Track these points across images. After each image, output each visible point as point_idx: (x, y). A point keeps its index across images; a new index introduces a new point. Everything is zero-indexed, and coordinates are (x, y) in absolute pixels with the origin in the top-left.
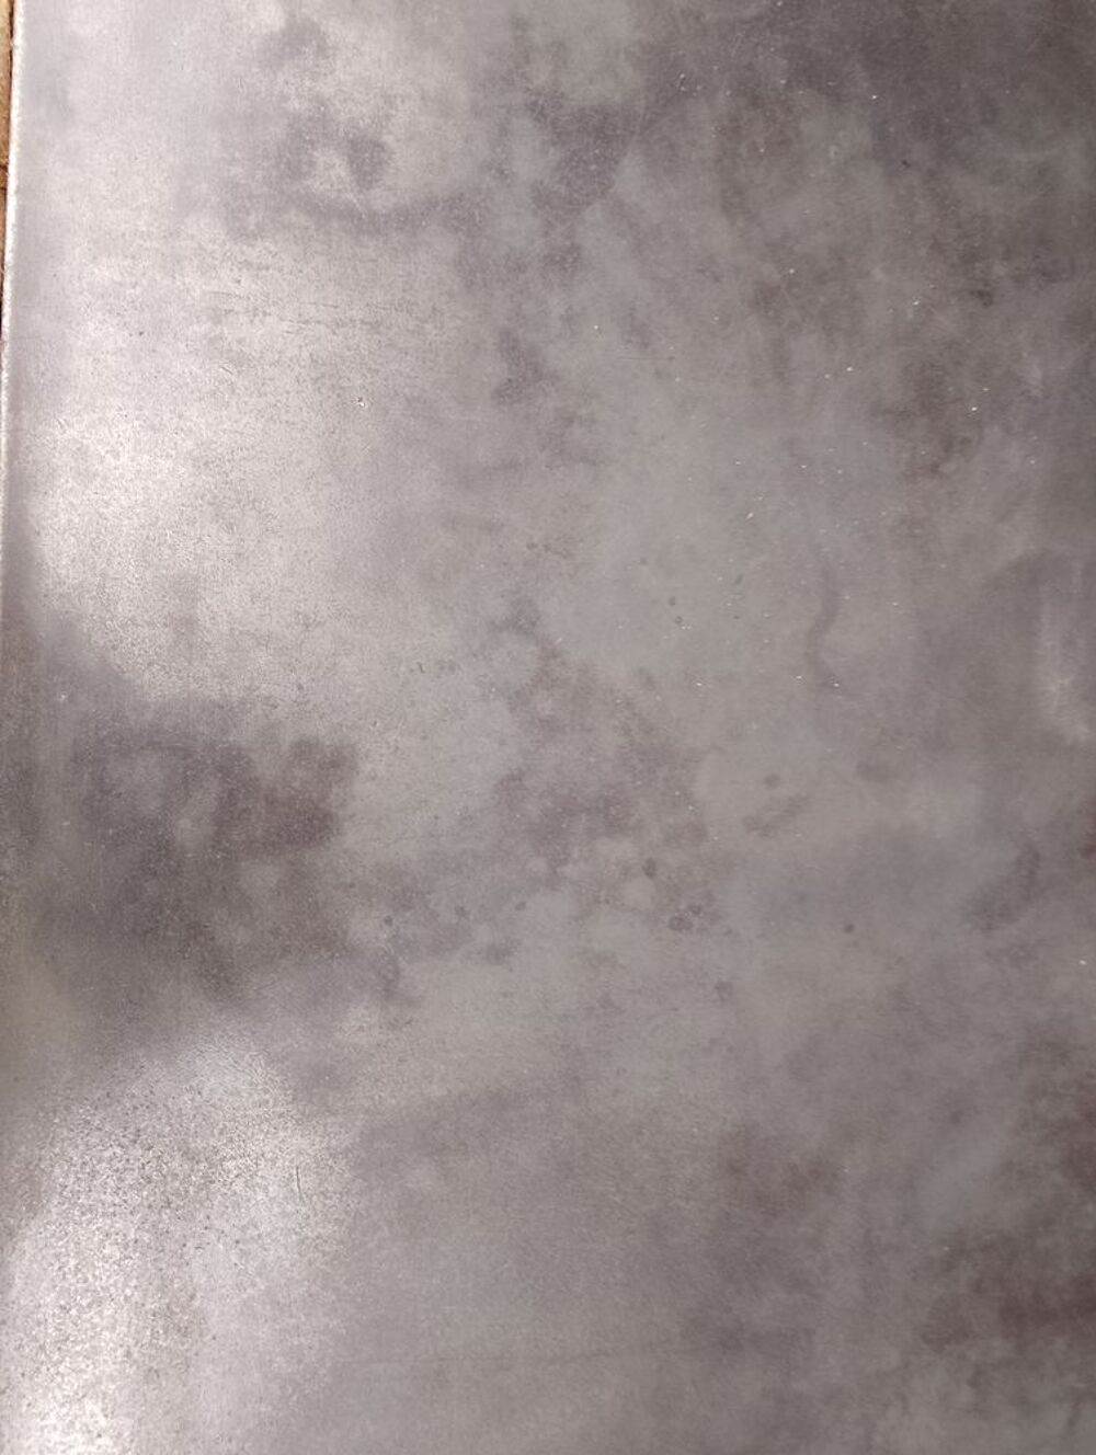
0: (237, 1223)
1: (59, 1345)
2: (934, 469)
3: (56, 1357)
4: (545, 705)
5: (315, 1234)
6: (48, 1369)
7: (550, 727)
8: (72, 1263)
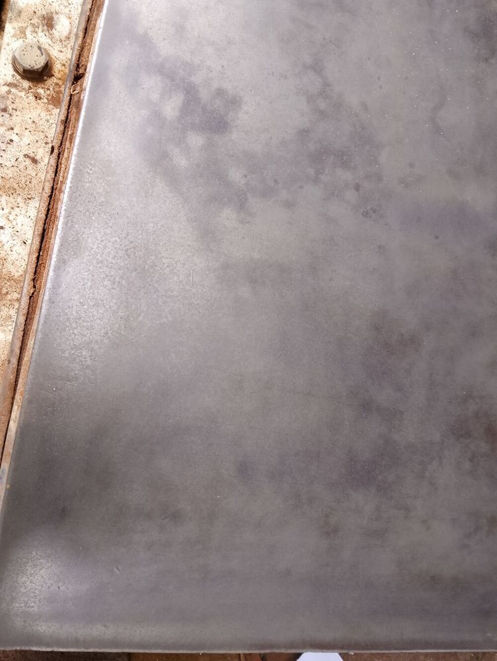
0: (164, 287)
1: (77, 320)
2: (486, 60)
3: (74, 325)
4: (322, 105)
5: (197, 303)
6: (69, 330)
7: (322, 114)
8: (89, 284)
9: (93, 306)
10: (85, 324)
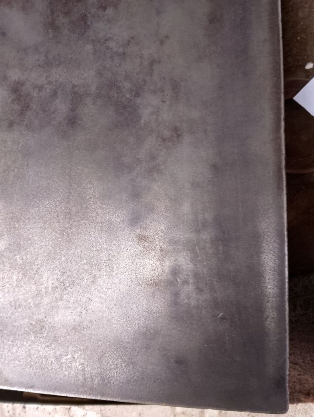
9: (31, 358)
10: (44, 363)
